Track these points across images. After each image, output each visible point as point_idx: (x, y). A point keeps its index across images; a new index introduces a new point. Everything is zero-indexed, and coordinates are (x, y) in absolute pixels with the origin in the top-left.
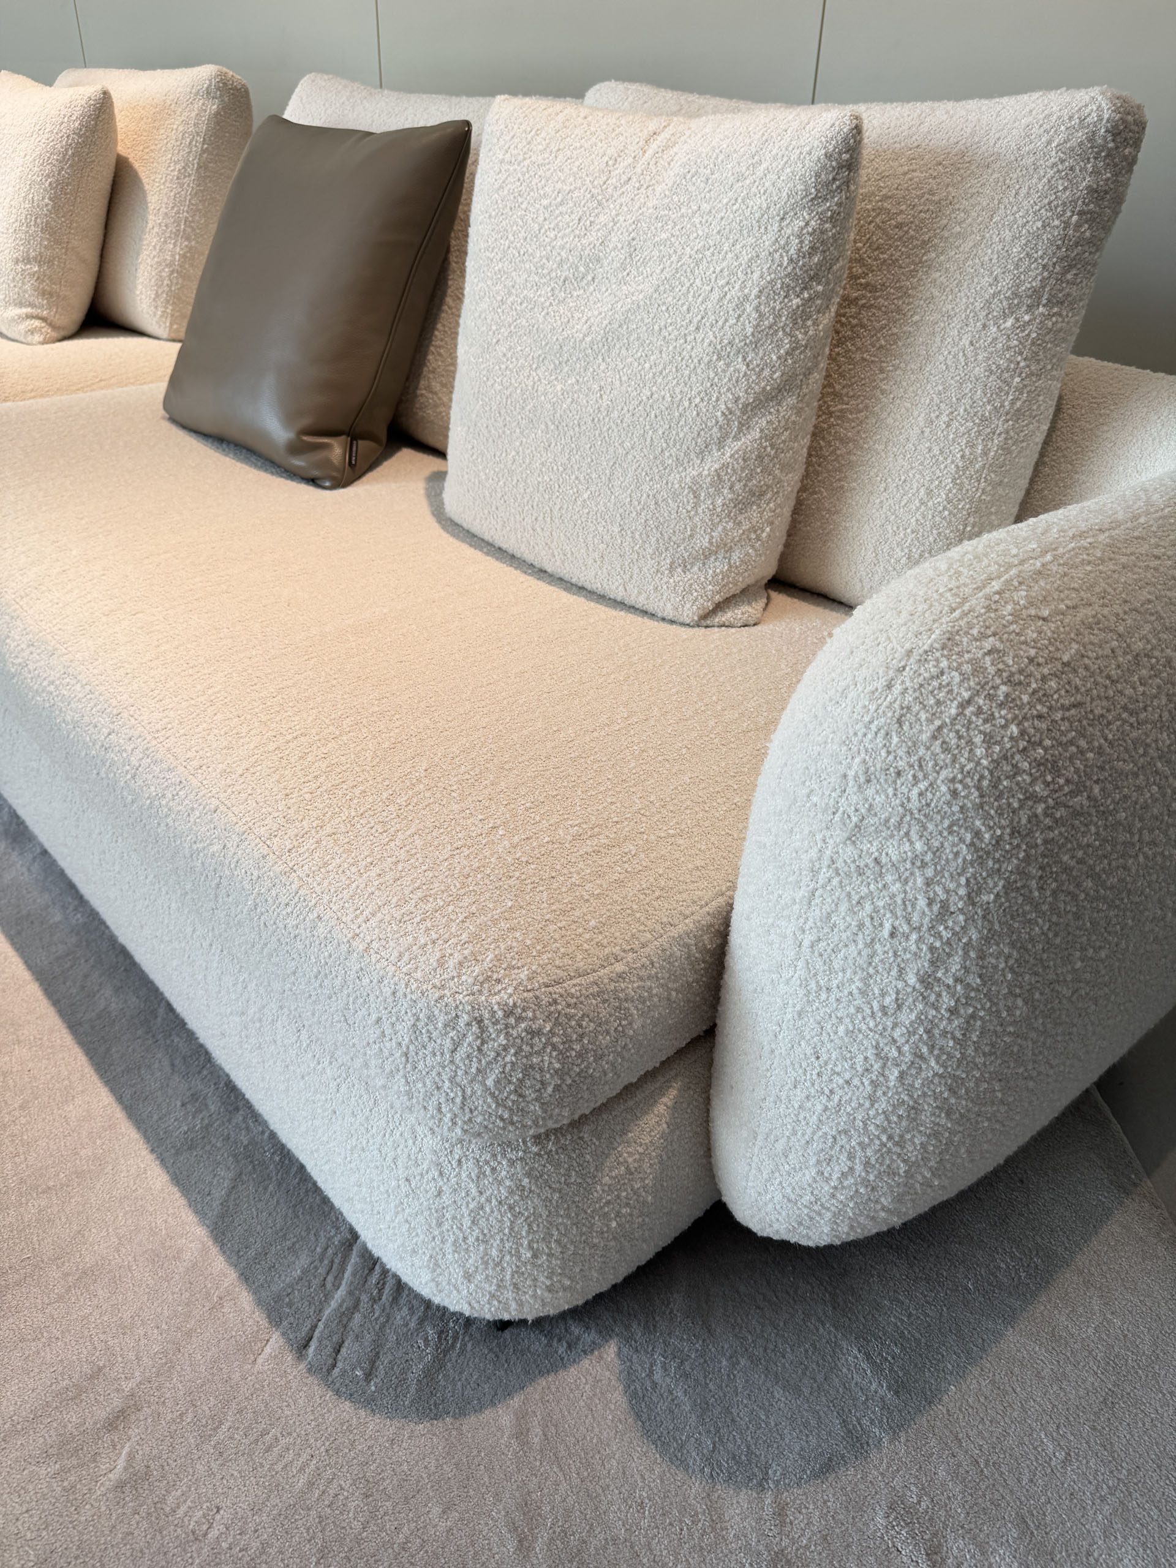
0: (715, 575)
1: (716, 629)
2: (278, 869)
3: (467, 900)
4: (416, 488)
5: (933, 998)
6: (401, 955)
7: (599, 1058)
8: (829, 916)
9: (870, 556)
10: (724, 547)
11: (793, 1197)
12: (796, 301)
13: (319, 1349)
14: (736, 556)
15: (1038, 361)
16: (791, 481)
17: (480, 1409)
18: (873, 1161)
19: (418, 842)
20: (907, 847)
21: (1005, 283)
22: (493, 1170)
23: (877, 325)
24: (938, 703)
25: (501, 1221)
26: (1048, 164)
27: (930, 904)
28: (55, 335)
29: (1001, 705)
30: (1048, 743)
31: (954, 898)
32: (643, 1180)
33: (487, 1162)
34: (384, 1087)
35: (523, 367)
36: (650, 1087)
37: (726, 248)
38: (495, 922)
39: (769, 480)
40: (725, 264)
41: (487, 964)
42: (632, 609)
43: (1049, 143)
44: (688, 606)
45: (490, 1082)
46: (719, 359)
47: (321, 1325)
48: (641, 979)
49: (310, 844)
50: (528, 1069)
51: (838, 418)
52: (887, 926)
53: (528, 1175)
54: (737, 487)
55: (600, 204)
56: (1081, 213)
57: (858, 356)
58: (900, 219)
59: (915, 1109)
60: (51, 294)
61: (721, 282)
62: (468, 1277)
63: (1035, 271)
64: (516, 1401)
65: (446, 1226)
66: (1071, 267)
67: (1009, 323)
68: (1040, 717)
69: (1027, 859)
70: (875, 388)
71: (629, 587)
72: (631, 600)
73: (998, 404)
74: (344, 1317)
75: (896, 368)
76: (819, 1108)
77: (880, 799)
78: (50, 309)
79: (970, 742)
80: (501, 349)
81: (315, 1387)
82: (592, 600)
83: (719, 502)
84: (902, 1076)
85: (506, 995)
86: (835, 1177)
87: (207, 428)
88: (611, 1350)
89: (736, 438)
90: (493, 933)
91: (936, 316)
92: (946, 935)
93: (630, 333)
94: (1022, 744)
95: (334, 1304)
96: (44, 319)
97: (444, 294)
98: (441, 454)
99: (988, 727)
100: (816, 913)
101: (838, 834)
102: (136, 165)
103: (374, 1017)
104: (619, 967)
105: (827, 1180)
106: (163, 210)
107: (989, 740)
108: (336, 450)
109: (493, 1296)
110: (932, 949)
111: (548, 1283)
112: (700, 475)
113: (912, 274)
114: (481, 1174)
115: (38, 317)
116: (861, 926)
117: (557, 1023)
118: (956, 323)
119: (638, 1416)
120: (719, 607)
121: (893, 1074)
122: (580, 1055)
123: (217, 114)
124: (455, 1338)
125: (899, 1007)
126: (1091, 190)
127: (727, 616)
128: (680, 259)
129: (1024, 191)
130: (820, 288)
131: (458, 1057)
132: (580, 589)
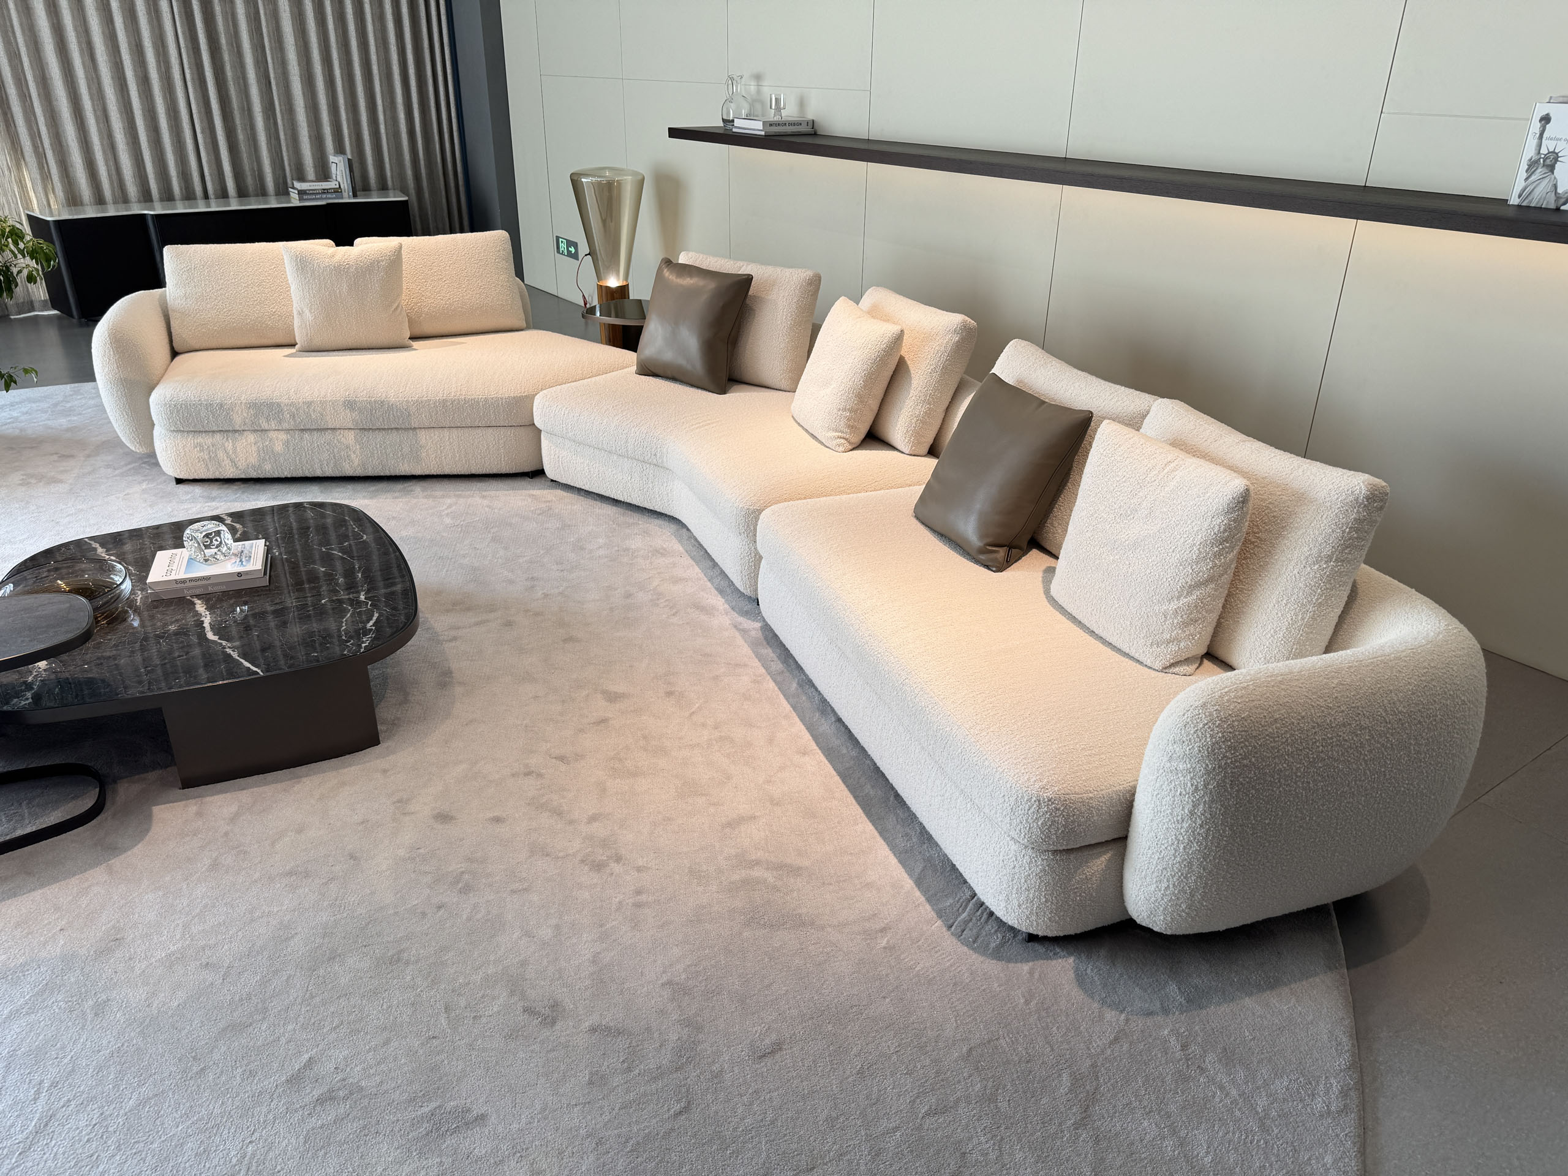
0: (1171, 651)
1: (1170, 675)
2: (972, 740)
3: (1039, 762)
4: (1039, 576)
5: (1194, 819)
6: (1015, 775)
7: (1079, 825)
8: (1162, 785)
9: (1248, 655)
10: (1176, 640)
11: (1148, 898)
12: (1216, 549)
13: (956, 929)
14: (1182, 645)
15: (1331, 584)
16: (1213, 618)
17: (1016, 962)
18: (1176, 884)
19: (1024, 740)
20: (1185, 765)
21: (1315, 551)
22: (1036, 861)
23: (1261, 556)
24: (1197, 722)
25: (1036, 882)
26: (1337, 507)
27: (1192, 785)
28: (850, 447)
29: (1217, 727)
30: (1232, 741)
31: (1199, 785)
32: (1092, 884)
33: (1034, 858)
34: (1001, 821)
35: (1097, 545)
36: (1099, 850)
37: (1189, 523)
38: (1049, 771)
39: (1200, 616)
40: (1187, 529)
41: (1044, 783)
42: (1132, 658)
43: (1338, 499)
44: (1158, 662)
45: (1039, 823)
46: (1181, 565)
47: (957, 922)
48: (1099, 801)
49: (984, 733)
50: (1053, 822)
51: (1240, 591)
52: (1179, 791)
53: (1048, 866)
54: (1184, 617)
55: (1141, 487)
56: (1351, 528)
57: (1251, 567)
58: (1275, 514)
59: (1190, 863)
60: (852, 427)
61: (1185, 536)
62: (1019, 906)
63: (1329, 548)
64: (1031, 964)
65: (1015, 882)
66: (1347, 547)
67: (1317, 566)
68: (1230, 732)
69: (1225, 776)
70: (1257, 582)
71: (1132, 649)
72: (1132, 654)
73: (1309, 599)
74: (966, 922)
75: (1266, 576)
76: (1156, 857)
77: (1178, 749)
78: (851, 434)
79: (1206, 736)
80: (1089, 534)
81: (955, 940)
82: (1114, 651)
83: (1176, 621)
84: (1185, 848)
85: (1049, 794)
86: (1163, 889)
87: (938, 529)
88: (1071, 960)
89: (1185, 597)
90: (1048, 774)
91: (1284, 559)
92: (1198, 797)
93: (1145, 545)
94: (1223, 740)
95: (962, 917)
96: (846, 439)
97: (1067, 481)
98: (1057, 558)
99: (1212, 733)
100: (1158, 785)
101: (1165, 759)
102: (909, 362)
103: (1002, 795)
104: (1091, 795)
105: (1160, 891)
106: (919, 389)
107: (1212, 736)
108: (1001, 553)
109: (1028, 917)
110: (1193, 801)
111: (1050, 916)
112: (1168, 609)
113: (1277, 538)
114: (1031, 862)
115: (844, 438)
116: (1171, 790)
117: (1065, 808)
118: (1293, 563)
119: (1078, 981)
120: (1172, 665)
121: (1182, 846)
122: (1072, 822)
123: (958, 341)
124: (1009, 939)
125: (1183, 821)
126: (1355, 519)
127: (1176, 670)
128: (1170, 521)
129: (1324, 517)
130: (1228, 545)
131: (1030, 812)
132: (1109, 645)
